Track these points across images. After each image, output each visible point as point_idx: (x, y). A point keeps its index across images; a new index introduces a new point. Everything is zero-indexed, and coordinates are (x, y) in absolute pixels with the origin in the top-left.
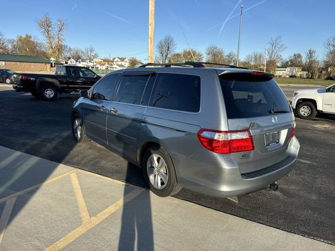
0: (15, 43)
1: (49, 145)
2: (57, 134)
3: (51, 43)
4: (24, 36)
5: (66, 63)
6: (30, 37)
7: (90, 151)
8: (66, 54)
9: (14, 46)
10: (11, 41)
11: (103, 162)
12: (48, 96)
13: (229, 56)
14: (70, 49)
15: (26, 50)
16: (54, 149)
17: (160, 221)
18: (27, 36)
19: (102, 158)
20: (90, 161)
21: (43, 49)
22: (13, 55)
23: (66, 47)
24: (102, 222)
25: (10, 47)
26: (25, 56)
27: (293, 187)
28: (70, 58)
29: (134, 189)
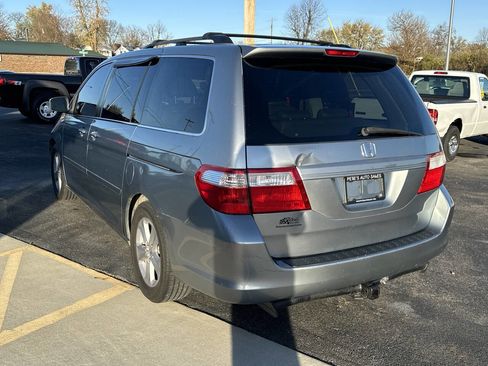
0: (22, 20)
1: (5, 201)
2: (29, 184)
3: (83, 18)
4: (39, 6)
5: (113, 55)
6: (50, 8)
7: (73, 215)
8: (113, 38)
9: (20, 26)
10: (16, 17)
11: (86, 235)
12: (45, 115)
13: (438, 33)
14: (121, 28)
15: (40, 33)
16: (11, 209)
17: (125, 347)
18: (44, 5)
19: (88, 227)
20: (61, 232)
21: (72, 30)
22: (18, 43)
23: (113, 24)
24: (18, 340)
25: (12, 27)
26: (39, 43)
27: (448, 298)
28: (119, 46)
29: (112, 285)
